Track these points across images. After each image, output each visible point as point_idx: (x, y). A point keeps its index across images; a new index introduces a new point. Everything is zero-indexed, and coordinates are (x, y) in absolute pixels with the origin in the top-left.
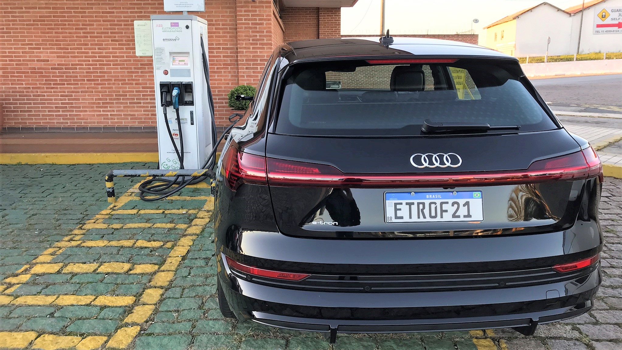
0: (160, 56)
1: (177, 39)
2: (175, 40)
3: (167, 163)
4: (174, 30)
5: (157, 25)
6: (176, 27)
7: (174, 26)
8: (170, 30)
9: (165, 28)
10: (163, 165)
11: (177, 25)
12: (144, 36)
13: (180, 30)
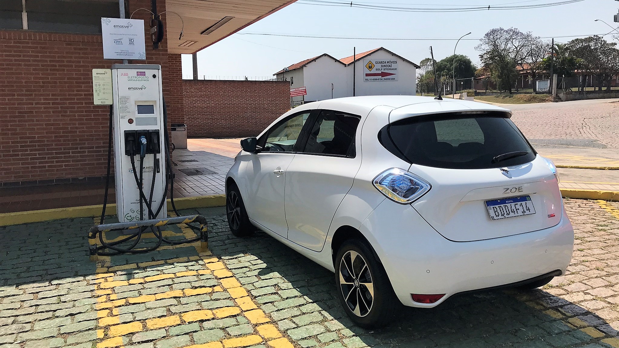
0: (125, 105)
1: (144, 88)
2: (141, 89)
3: (131, 214)
4: (140, 79)
5: (122, 74)
6: (143, 76)
7: (141, 75)
8: (136, 79)
9: (131, 77)
10: (126, 217)
11: (143, 74)
12: (104, 85)
13: (146, 79)
